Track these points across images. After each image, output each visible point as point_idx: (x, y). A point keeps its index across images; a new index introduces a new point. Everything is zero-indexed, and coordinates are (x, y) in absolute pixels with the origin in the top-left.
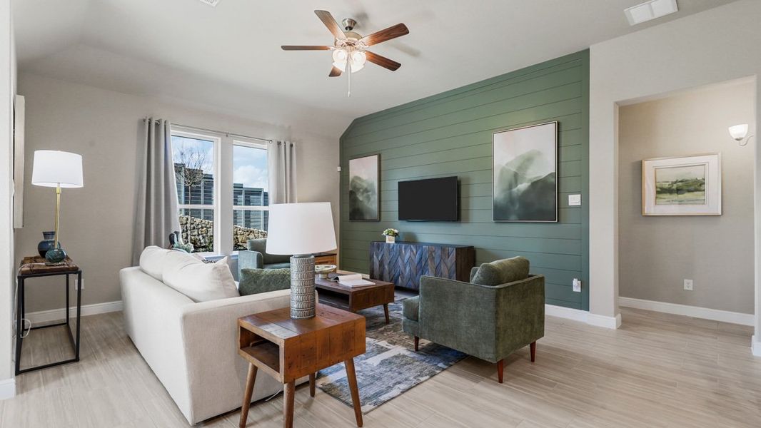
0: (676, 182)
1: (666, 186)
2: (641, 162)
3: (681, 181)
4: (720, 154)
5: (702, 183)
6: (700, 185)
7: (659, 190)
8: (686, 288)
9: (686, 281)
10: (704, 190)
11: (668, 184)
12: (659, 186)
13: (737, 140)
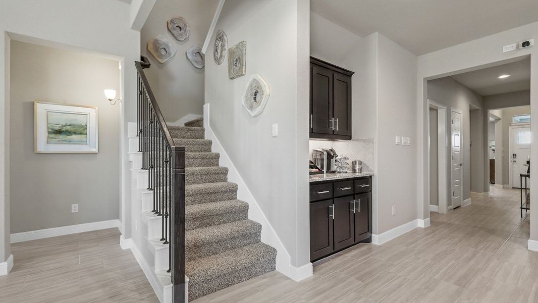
0: (65, 126)
1: (57, 128)
2: (34, 103)
3: (70, 125)
4: (97, 108)
5: (85, 128)
6: (84, 130)
7: (50, 130)
8: (73, 211)
9: (73, 206)
10: (86, 134)
11: (58, 126)
12: (50, 127)
13: (110, 100)
